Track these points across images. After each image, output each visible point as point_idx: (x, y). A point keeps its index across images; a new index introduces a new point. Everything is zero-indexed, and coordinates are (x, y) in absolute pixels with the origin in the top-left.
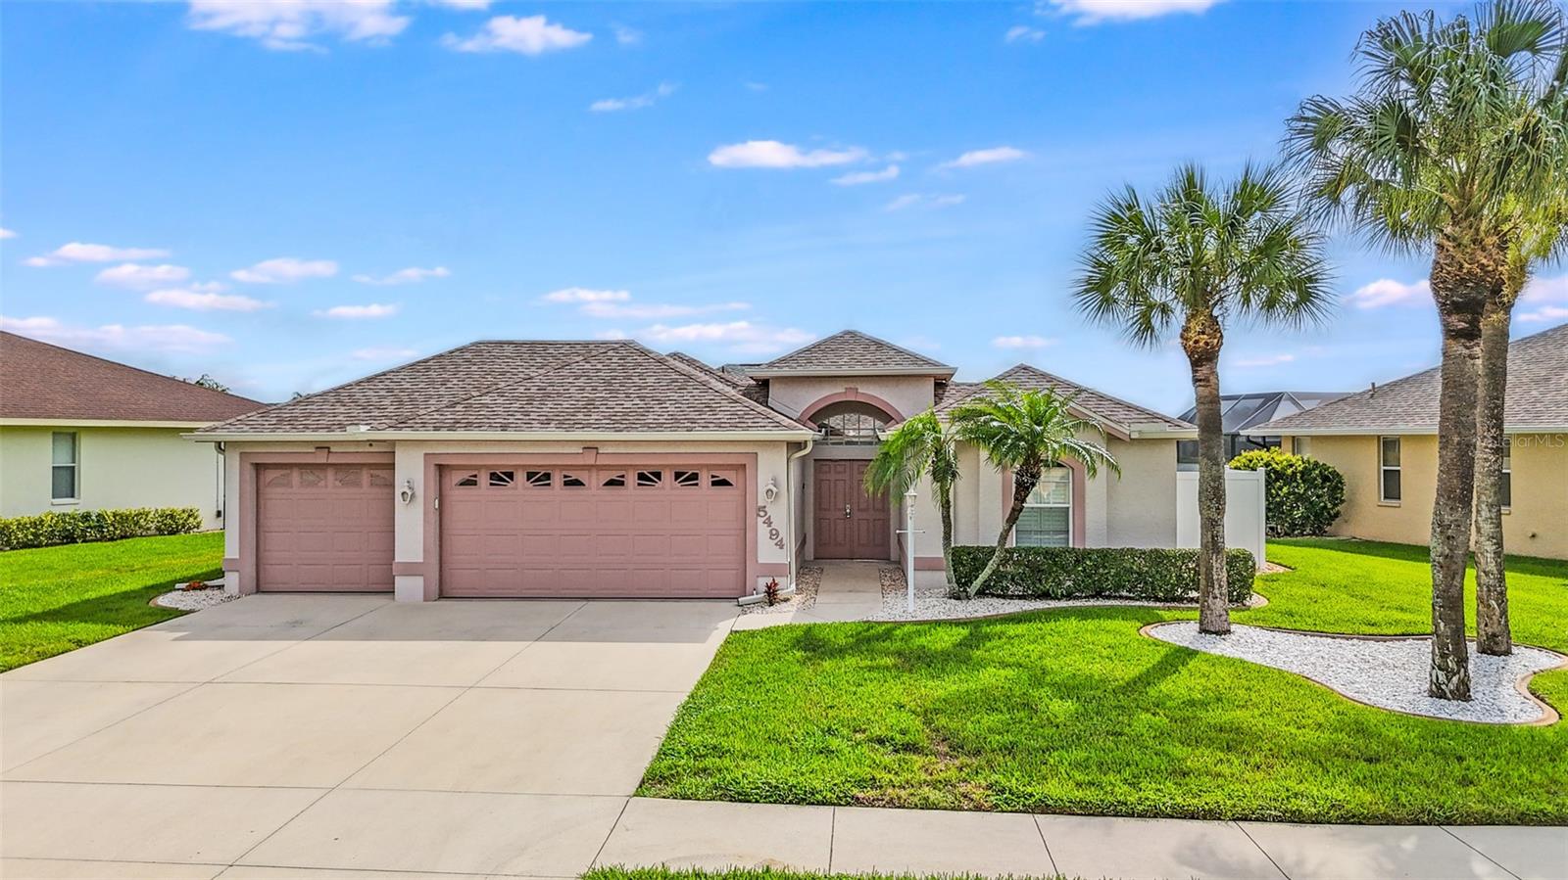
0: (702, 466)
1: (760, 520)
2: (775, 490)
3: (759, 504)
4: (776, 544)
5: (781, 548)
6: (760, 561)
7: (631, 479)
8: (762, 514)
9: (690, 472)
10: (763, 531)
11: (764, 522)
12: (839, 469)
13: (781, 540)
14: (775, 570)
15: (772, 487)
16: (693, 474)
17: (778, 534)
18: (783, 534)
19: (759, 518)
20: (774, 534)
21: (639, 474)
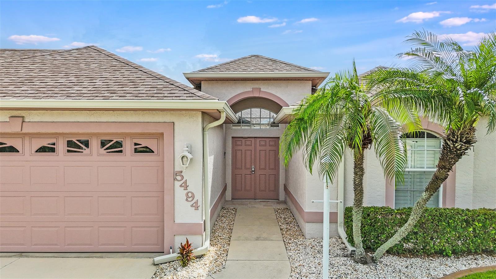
0: (126, 135)
1: (177, 184)
2: (190, 156)
3: (176, 170)
4: (192, 206)
5: (197, 208)
6: (177, 221)
7: (62, 146)
8: (179, 178)
9: (115, 140)
10: (180, 193)
11: (181, 186)
12: (248, 143)
13: (197, 202)
14: (192, 229)
15: (186, 154)
16: (117, 142)
17: (193, 197)
18: (198, 196)
19: (176, 182)
20: (190, 197)
21: (68, 141)
